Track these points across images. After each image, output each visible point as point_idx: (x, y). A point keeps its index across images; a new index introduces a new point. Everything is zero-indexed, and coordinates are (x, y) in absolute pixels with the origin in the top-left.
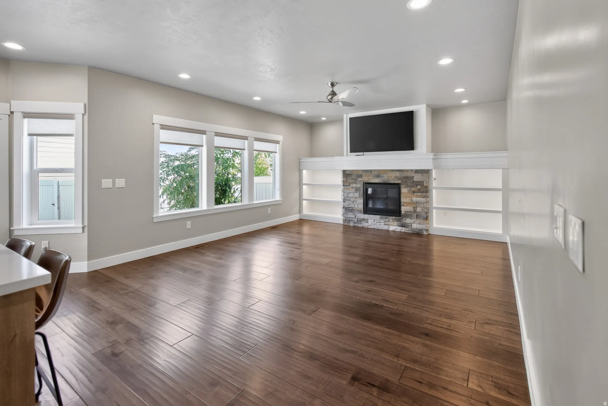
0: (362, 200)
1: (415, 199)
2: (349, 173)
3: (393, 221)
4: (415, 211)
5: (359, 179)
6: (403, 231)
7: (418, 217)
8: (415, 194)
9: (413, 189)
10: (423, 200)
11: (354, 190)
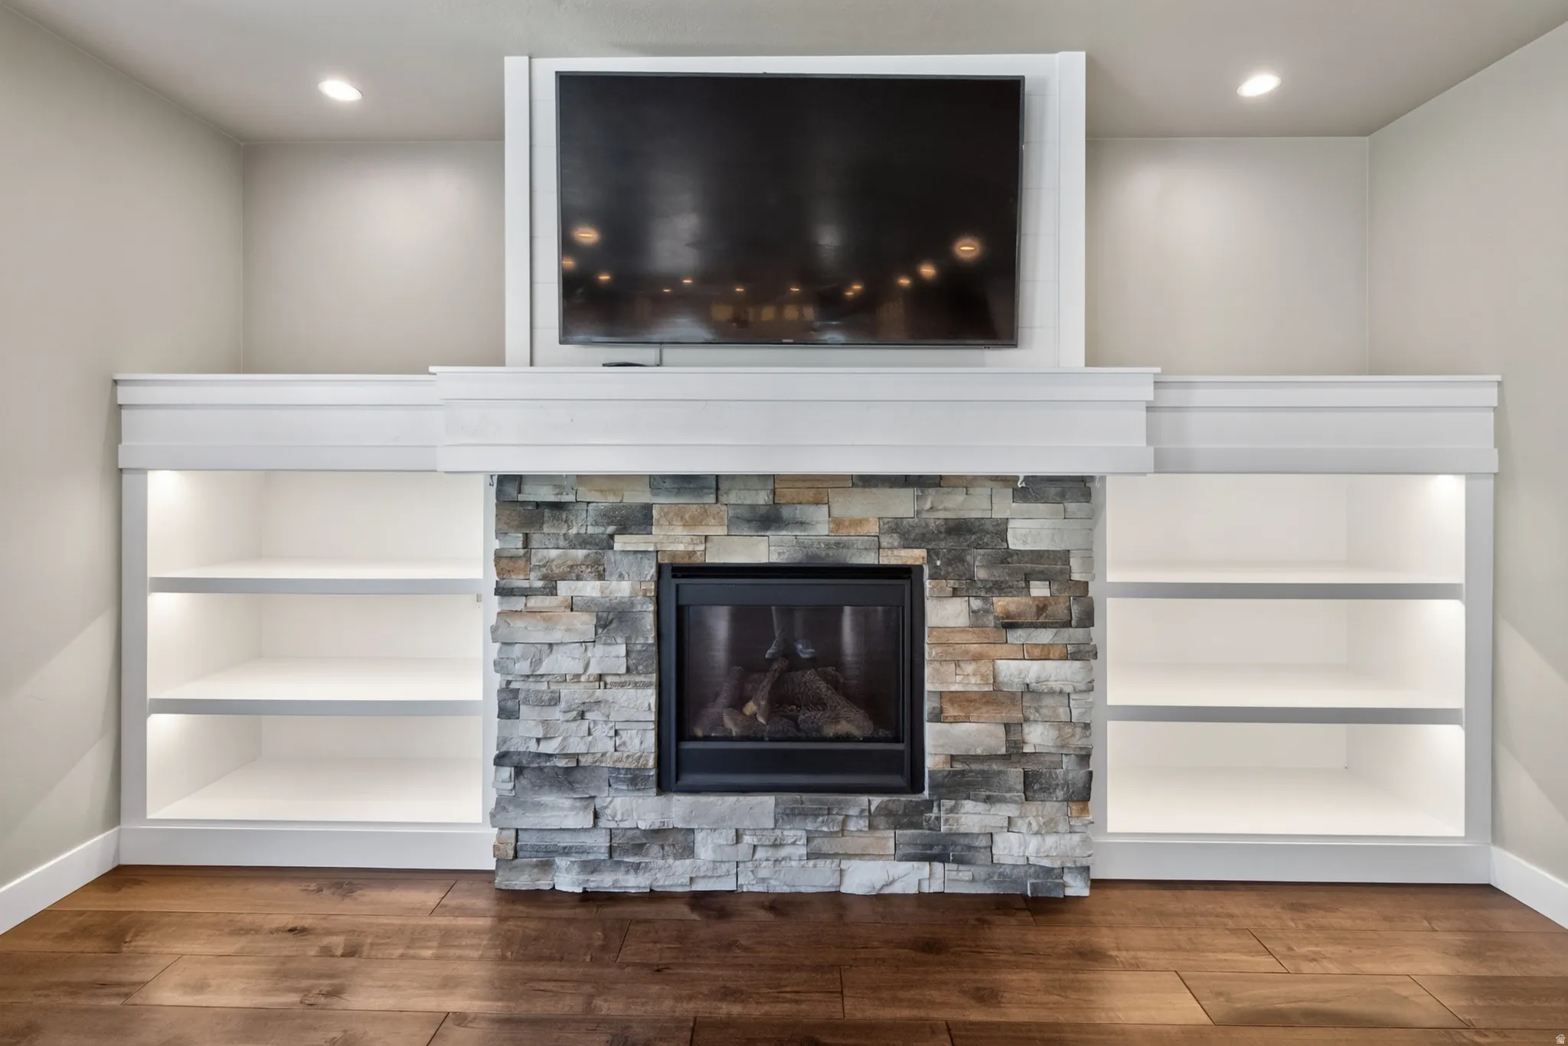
0: (650, 697)
1: (1014, 671)
2: (546, 494)
3: (871, 827)
4: (1014, 752)
5: (621, 543)
6: (936, 887)
7: (1034, 785)
8: (1016, 636)
9: (1002, 604)
10: (1059, 673)
11: (584, 623)
